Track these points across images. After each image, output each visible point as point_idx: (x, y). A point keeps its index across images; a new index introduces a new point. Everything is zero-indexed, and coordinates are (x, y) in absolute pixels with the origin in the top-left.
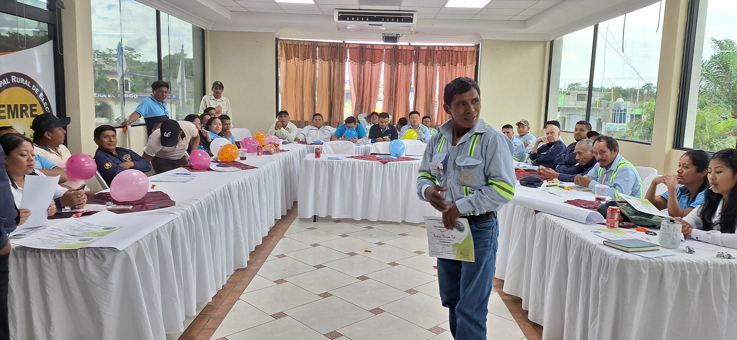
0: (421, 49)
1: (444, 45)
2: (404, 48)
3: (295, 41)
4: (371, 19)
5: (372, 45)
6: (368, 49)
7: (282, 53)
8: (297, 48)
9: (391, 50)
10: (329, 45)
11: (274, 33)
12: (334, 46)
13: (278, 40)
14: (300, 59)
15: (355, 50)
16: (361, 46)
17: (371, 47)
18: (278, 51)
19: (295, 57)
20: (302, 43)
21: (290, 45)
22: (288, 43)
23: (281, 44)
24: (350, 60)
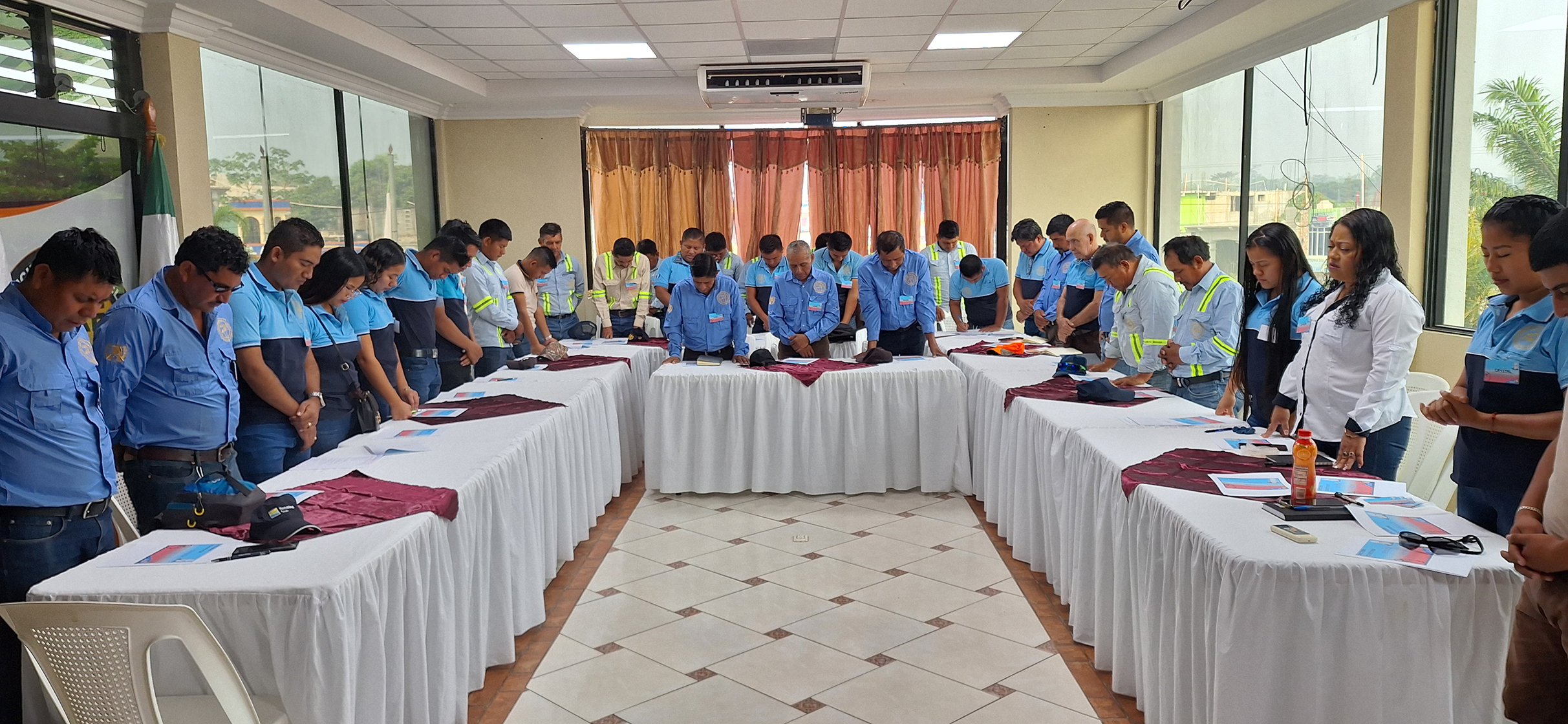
0: (883, 132)
1: (931, 122)
2: (848, 133)
3: (621, 130)
4: (776, 82)
5: (781, 131)
6: (771, 139)
7: (594, 158)
8: (626, 145)
9: (821, 139)
10: (692, 136)
11: (574, 119)
12: (701, 137)
13: (585, 131)
14: (633, 169)
15: (746, 143)
16: (758, 135)
17: (778, 136)
18: (587, 153)
19: (622, 164)
20: (636, 135)
21: (611, 139)
22: (606, 135)
23: (592, 139)
24: (736, 164)
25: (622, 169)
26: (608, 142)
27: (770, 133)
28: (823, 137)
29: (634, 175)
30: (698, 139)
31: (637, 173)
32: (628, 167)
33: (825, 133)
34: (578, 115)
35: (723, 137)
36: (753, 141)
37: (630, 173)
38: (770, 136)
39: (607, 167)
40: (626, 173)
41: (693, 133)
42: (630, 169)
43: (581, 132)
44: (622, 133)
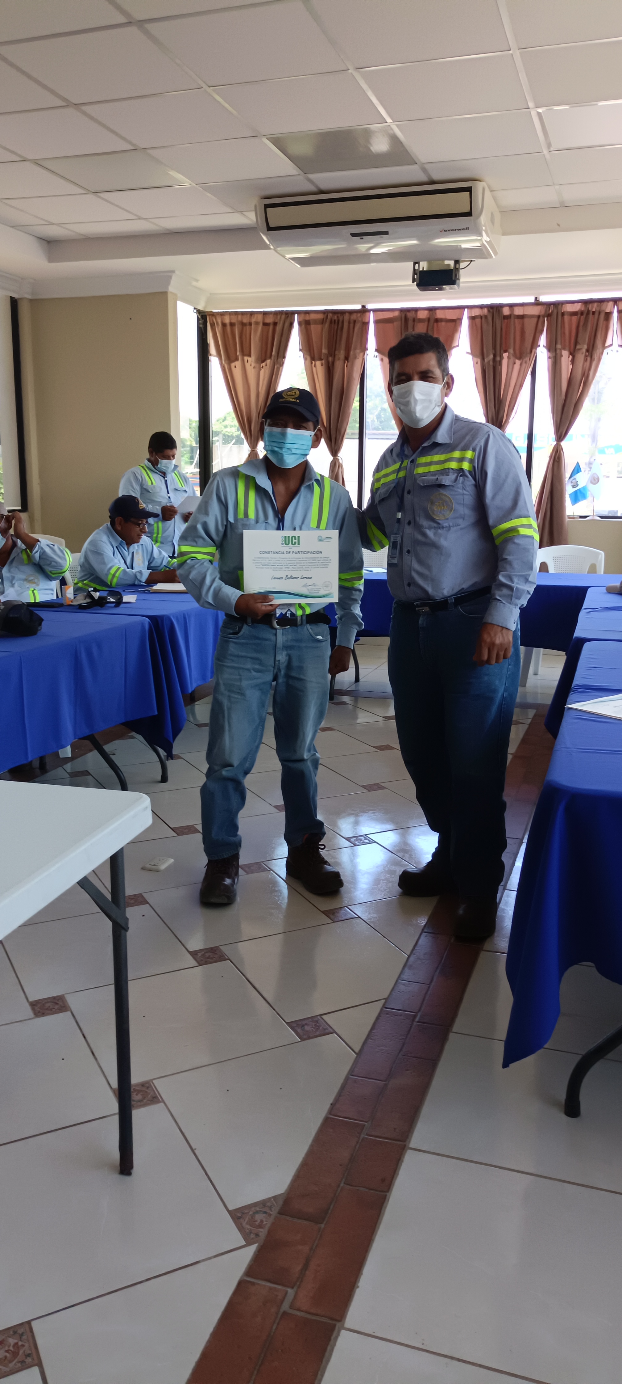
0: (565, 310)
3: (243, 313)
5: (432, 310)
6: (421, 321)
9: (483, 319)
10: (323, 319)
11: (164, 294)
12: (335, 321)
13: (206, 316)
14: (253, 361)
15: (389, 326)
16: (403, 316)
17: (428, 316)
18: (208, 342)
19: (243, 354)
20: (260, 318)
21: (232, 325)
22: (227, 320)
23: (213, 325)
24: (376, 354)
25: (243, 360)
26: (228, 328)
27: (419, 313)
28: (486, 317)
29: (254, 367)
30: (331, 322)
31: (257, 365)
32: (249, 359)
33: (489, 311)
34: (171, 289)
35: (360, 319)
36: (397, 324)
37: (251, 365)
38: (418, 317)
39: (229, 358)
40: (247, 365)
41: (326, 315)
42: (251, 361)
43: (199, 317)
44: (245, 316)
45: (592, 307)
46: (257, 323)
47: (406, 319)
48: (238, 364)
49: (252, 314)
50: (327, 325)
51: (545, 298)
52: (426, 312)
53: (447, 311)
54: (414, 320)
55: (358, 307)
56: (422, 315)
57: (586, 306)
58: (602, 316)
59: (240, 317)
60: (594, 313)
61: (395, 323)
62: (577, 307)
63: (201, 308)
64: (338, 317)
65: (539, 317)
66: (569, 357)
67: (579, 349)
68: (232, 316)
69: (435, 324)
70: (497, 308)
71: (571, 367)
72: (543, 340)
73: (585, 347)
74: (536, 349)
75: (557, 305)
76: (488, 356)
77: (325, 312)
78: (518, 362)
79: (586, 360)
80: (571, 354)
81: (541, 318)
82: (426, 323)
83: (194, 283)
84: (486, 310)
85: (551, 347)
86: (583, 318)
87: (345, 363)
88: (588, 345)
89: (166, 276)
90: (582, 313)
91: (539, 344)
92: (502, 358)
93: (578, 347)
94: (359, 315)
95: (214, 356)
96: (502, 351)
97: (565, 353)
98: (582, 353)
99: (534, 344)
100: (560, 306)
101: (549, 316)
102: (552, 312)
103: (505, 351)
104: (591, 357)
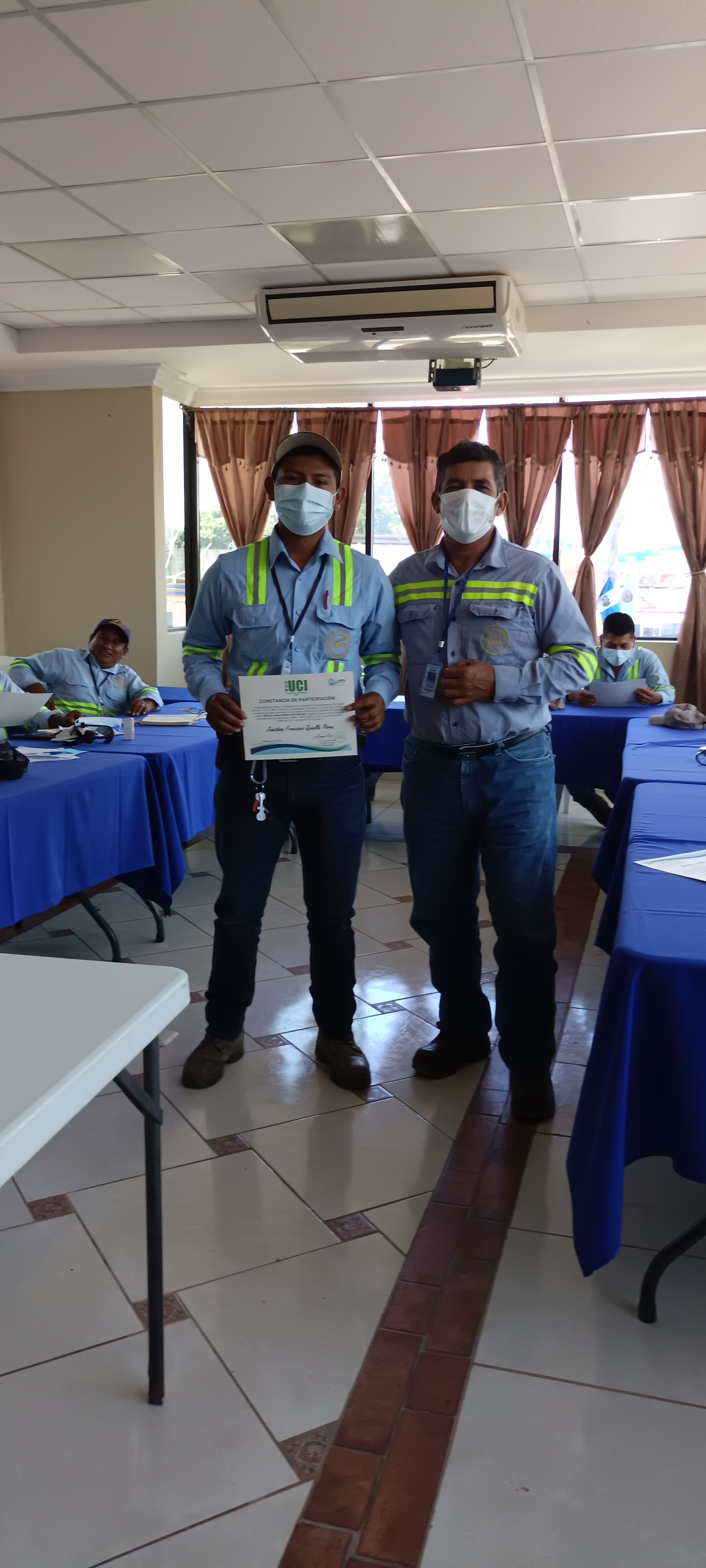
0: (593, 412)
1: (665, 397)
2: (542, 413)
3: (235, 411)
5: (446, 410)
6: (435, 421)
8: (241, 431)
9: (504, 420)
10: (326, 418)
11: (149, 388)
12: (339, 419)
13: (193, 412)
14: (247, 463)
15: (400, 426)
16: (415, 415)
17: (442, 417)
18: (196, 441)
19: (236, 456)
20: (254, 416)
21: (223, 423)
22: (217, 417)
23: (201, 423)
24: (385, 457)
25: (235, 462)
26: (219, 426)
27: (432, 412)
28: (506, 418)
29: (248, 470)
30: (334, 422)
31: (251, 468)
32: (243, 461)
33: (509, 412)
34: (156, 383)
35: (367, 419)
36: (408, 425)
37: (244, 468)
38: (431, 418)
39: (219, 460)
40: (240, 468)
41: (328, 414)
42: (244, 463)
43: (186, 413)
44: (238, 414)
45: (623, 411)
46: (251, 422)
47: (418, 419)
48: (229, 466)
49: (245, 411)
50: (330, 425)
51: (569, 399)
52: (440, 412)
53: (463, 411)
54: (427, 421)
55: (365, 405)
56: (436, 415)
57: (615, 408)
58: (634, 419)
59: (232, 414)
60: (624, 415)
61: (406, 424)
62: (606, 409)
63: (187, 404)
64: (342, 416)
65: (565, 419)
66: (598, 463)
67: (610, 455)
68: (222, 414)
69: (450, 425)
70: (518, 409)
71: (600, 474)
72: (569, 444)
73: (616, 452)
74: (562, 454)
75: (584, 406)
76: (509, 461)
77: (328, 411)
78: (542, 468)
79: (616, 467)
80: (600, 459)
81: (567, 421)
82: (441, 424)
83: (182, 377)
84: (506, 411)
85: (578, 452)
86: (612, 420)
87: (350, 466)
88: (619, 450)
89: (151, 369)
90: (612, 416)
91: (565, 449)
92: (524, 463)
93: (608, 452)
94: (366, 414)
95: (203, 457)
96: (524, 456)
97: (594, 459)
98: (613, 460)
99: (560, 449)
100: (587, 408)
101: (576, 418)
102: (579, 414)
103: (528, 456)
104: (623, 463)
